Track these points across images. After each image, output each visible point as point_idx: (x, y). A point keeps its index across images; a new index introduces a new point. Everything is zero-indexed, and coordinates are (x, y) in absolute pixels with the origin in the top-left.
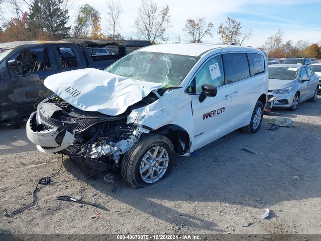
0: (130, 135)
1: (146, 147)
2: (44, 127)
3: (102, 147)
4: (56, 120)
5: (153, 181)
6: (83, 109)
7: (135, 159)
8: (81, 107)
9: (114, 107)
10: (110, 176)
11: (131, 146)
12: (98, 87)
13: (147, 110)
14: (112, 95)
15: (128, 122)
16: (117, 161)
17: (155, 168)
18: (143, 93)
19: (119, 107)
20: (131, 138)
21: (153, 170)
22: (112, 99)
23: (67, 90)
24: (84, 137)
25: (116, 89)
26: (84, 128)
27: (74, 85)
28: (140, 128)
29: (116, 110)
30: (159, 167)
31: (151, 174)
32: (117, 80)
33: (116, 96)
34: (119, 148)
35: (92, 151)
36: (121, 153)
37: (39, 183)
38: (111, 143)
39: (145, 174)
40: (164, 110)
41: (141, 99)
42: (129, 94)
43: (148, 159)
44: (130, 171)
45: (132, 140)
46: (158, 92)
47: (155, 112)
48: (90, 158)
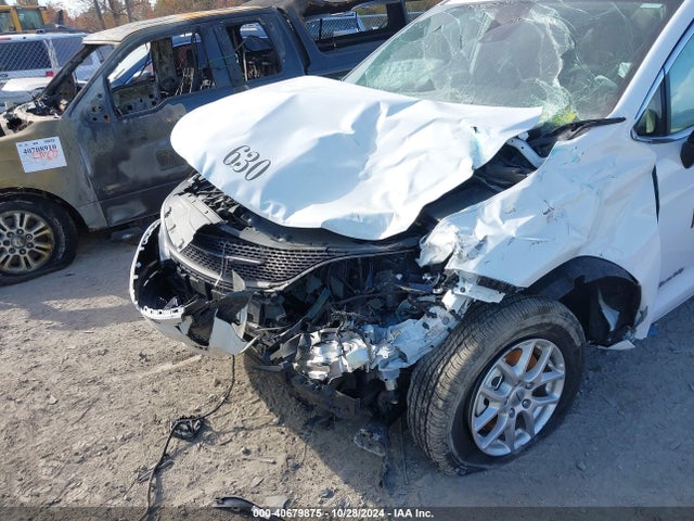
0: (431, 304)
1: (490, 351)
2: (178, 269)
3: (340, 343)
4: (206, 252)
5: (512, 447)
6: (278, 218)
7: (453, 391)
8: (274, 211)
9: (375, 207)
10: (371, 432)
11: (436, 339)
12: (322, 140)
13: (494, 218)
14: (368, 165)
15: (424, 260)
16: (391, 386)
17: (519, 408)
18: (475, 152)
19: (390, 206)
20: (434, 316)
21: (511, 416)
22: (367, 176)
23: (231, 157)
24: (286, 307)
25: (382, 140)
26: (286, 279)
27: (253, 139)
28: (468, 287)
29: (380, 220)
30: (534, 401)
31: (508, 428)
32: (384, 110)
33: (381, 165)
34: (397, 349)
35: (310, 357)
36: (405, 365)
37: (173, 434)
38: (370, 329)
39: (485, 431)
40: (555, 213)
41: (468, 174)
42: (422, 158)
43: (495, 382)
44: (437, 428)
45: (438, 324)
46: (528, 141)
47: (522, 221)
48: (305, 378)
